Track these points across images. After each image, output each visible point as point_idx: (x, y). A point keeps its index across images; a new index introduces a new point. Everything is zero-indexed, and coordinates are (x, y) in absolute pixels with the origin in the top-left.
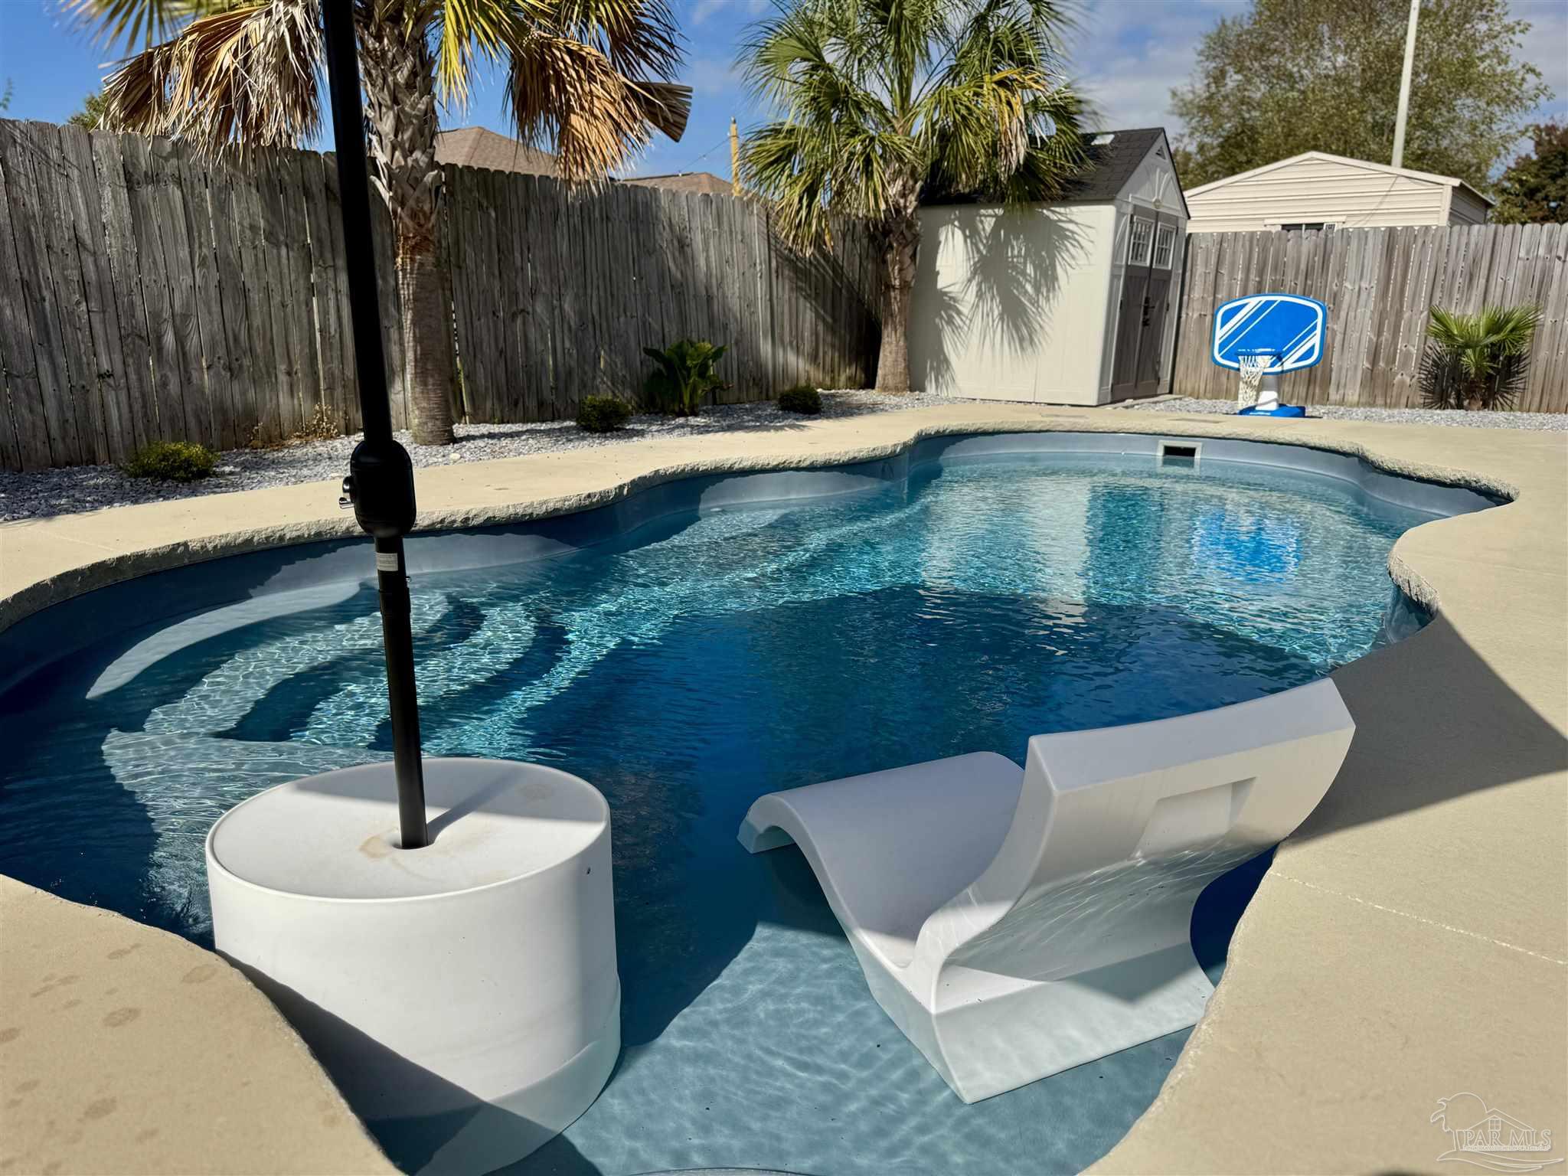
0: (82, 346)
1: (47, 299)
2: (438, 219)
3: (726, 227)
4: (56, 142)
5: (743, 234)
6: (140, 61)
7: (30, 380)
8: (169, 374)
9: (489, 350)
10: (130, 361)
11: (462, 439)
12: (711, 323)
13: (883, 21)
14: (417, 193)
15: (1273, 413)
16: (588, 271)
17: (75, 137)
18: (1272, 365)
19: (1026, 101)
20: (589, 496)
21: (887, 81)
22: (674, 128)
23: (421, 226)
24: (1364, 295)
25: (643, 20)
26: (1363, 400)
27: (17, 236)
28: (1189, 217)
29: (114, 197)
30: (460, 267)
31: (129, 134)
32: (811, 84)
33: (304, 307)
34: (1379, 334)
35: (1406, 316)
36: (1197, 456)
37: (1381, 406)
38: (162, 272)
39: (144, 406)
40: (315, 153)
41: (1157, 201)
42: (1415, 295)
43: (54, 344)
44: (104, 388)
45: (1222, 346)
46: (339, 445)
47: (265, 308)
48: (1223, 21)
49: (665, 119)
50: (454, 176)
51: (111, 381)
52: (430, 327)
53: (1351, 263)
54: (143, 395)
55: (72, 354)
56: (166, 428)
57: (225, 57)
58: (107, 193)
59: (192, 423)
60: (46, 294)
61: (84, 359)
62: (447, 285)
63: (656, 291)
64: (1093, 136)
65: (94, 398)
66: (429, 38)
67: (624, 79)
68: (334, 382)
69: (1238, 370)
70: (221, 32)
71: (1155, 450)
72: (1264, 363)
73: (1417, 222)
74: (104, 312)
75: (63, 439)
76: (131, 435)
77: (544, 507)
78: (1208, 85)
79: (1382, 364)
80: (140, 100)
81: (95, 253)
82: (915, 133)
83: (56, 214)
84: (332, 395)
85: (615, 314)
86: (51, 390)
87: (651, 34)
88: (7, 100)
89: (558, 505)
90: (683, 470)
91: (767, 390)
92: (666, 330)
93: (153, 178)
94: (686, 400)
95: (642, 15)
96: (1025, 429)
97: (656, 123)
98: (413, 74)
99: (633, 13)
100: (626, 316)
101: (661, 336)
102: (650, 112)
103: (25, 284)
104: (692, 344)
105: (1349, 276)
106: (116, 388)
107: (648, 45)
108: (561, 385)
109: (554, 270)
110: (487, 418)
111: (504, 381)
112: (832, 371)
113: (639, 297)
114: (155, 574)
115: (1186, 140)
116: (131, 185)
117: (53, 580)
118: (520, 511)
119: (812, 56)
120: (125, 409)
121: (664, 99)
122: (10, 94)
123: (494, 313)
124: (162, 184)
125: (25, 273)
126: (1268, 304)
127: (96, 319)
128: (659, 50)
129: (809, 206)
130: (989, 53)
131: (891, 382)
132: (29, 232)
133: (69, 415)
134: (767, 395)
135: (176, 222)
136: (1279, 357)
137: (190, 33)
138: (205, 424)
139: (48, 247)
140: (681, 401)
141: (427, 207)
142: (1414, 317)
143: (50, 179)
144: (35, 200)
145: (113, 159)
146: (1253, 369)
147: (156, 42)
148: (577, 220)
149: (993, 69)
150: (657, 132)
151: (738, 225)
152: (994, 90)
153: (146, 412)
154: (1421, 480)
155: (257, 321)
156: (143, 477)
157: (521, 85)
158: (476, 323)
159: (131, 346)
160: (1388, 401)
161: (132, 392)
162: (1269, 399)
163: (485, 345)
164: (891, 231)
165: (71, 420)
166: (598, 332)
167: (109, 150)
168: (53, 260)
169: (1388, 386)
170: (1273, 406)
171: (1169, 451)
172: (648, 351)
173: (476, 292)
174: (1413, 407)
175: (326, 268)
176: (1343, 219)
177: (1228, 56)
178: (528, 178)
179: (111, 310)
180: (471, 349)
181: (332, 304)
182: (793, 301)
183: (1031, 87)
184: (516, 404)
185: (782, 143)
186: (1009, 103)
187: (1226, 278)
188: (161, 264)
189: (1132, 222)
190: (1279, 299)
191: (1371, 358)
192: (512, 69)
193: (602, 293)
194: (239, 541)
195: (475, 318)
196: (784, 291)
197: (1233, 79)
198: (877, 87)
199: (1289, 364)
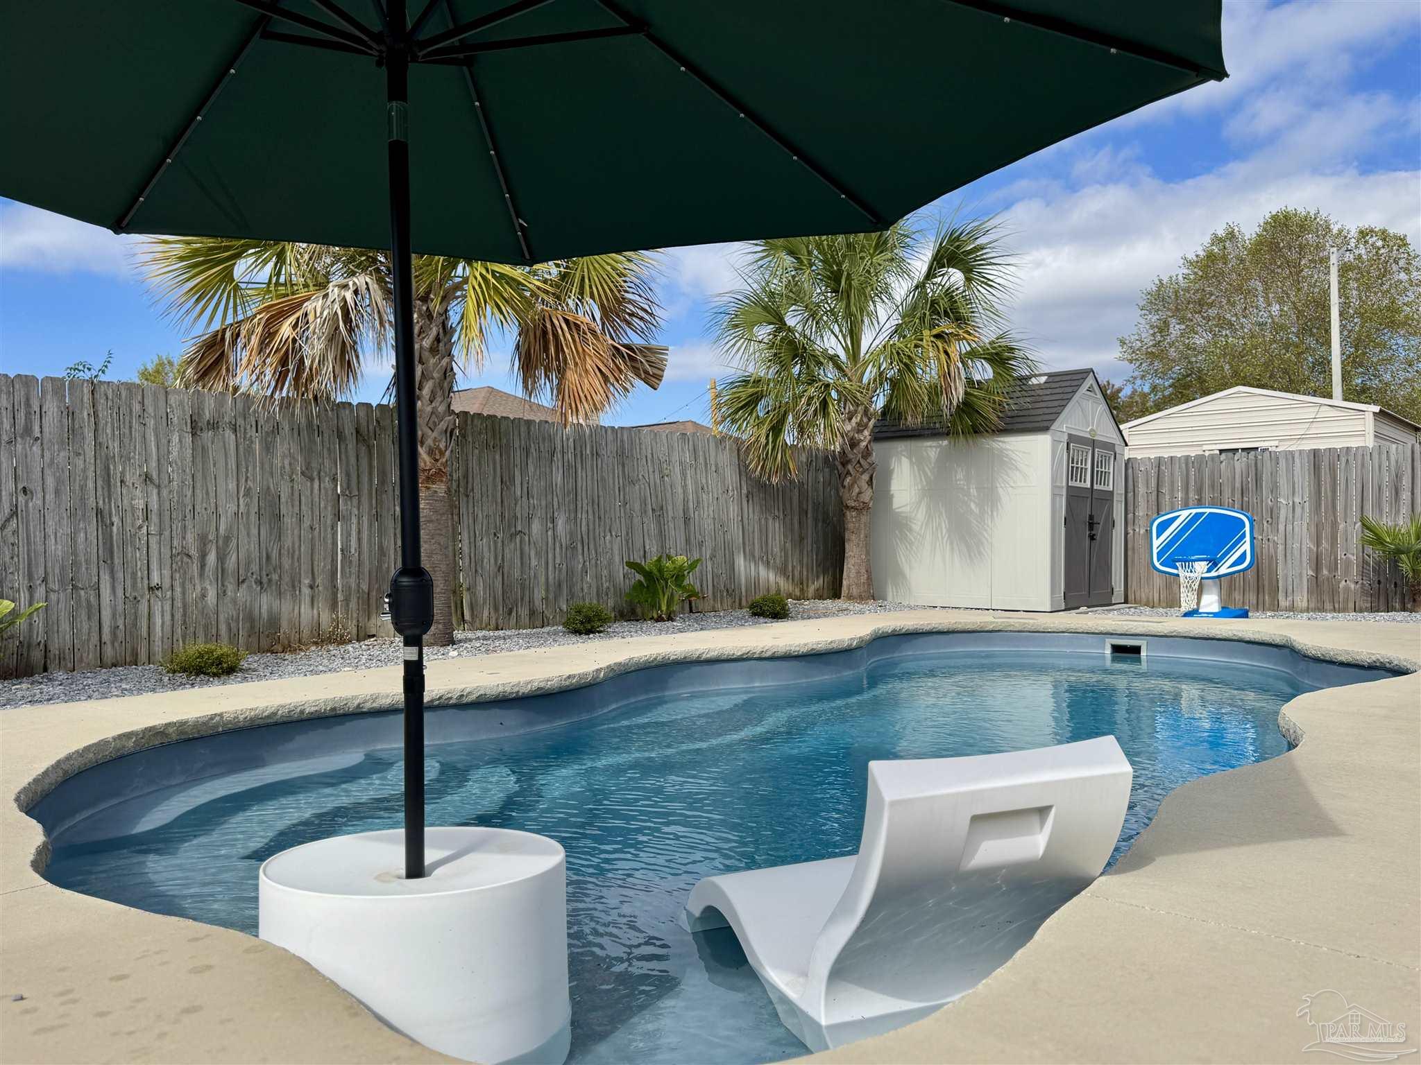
0: (139, 563)
1: (115, 524)
2: (451, 457)
3: (701, 460)
4: (140, 398)
5: (716, 466)
6: (216, 334)
7: (92, 592)
8: (208, 587)
9: (489, 564)
10: (177, 575)
11: (460, 641)
12: (688, 541)
13: (835, 291)
14: (435, 434)
15: (1215, 615)
16: (579, 498)
17: (155, 394)
18: (1209, 571)
19: (964, 351)
20: (569, 677)
21: (840, 337)
22: (652, 378)
23: (437, 460)
24: (1298, 510)
25: (627, 295)
26: (1312, 605)
27: (98, 473)
28: (1127, 445)
29: (180, 441)
30: (467, 496)
31: (198, 391)
32: (774, 343)
33: (329, 529)
34: (1318, 544)
35: (1342, 526)
36: (1143, 653)
37: (1330, 611)
38: (213, 501)
39: (184, 615)
40: (350, 404)
41: (1092, 430)
42: (1346, 507)
43: (116, 561)
44: (152, 601)
45: (1160, 555)
46: (351, 649)
47: (296, 532)
48: (1160, 281)
49: (646, 372)
50: (466, 421)
51: (159, 593)
52: (439, 544)
53: (1283, 482)
54: (185, 606)
55: (130, 570)
56: (201, 634)
57: (286, 330)
58: (175, 438)
59: (223, 628)
60: (115, 519)
61: (139, 574)
62: (456, 511)
63: (639, 514)
64: (1029, 378)
65: (143, 607)
66: (451, 313)
67: (610, 342)
68: (350, 594)
69: (1178, 575)
70: (284, 311)
71: (1104, 649)
72: (1201, 567)
73: (1338, 444)
74: (161, 535)
75: (113, 643)
76: (170, 641)
77: (529, 686)
78: (1153, 335)
79: (1325, 572)
80: (211, 364)
81: (159, 486)
82: (865, 380)
83: (132, 454)
84: (348, 605)
85: (602, 534)
86: (108, 599)
87: (634, 306)
88: (106, 366)
89: (542, 685)
90: (655, 659)
91: (740, 600)
92: (647, 547)
93: (213, 425)
94: (664, 608)
95: (626, 292)
96: (978, 629)
97: (639, 376)
98: (438, 340)
99: (619, 291)
100: (611, 535)
101: (642, 553)
102: (633, 367)
103: (99, 512)
104: (669, 557)
105: (1282, 493)
106: (163, 599)
107: (632, 315)
108: (551, 596)
109: (549, 497)
110: (484, 625)
111: (500, 592)
112: (802, 583)
113: (623, 520)
114: (194, 739)
115: (1138, 382)
116: (195, 428)
117: (114, 739)
118: (508, 689)
119: (775, 321)
120: (168, 617)
121: (645, 356)
122: (109, 362)
123: (495, 535)
124: (221, 430)
125: (101, 502)
126: (1198, 516)
127: (153, 541)
128: (641, 319)
129: (774, 441)
130: (928, 313)
131: (855, 591)
132: (109, 469)
133: (120, 623)
134: (740, 604)
135: (229, 460)
136: (1214, 563)
137: (260, 313)
138: (234, 630)
139: (122, 481)
140: (660, 608)
141: (442, 445)
142: (1349, 529)
143: (131, 427)
144: (116, 444)
145: (184, 411)
146: (1192, 575)
147: (229, 320)
148: (570, 456)
149: (932, 327)
150: (639, 383)
151: (712, 458)
152: (932, 342)
153: (185, 620)
154: (1342, 664)
155: (288, 542)
156: (180, 672)
157: (526, 346)
158: (479, 543)
159: (180, 563)
160: (1337, 606)
161: (175, 602)
162: (1211, 602)
163: (485, 560)
164: (849, 461)
165: (121, 627)
166: (586, 549)
167: (181, 403)
168: (124, 492)
169: (1334, 592)
170: (1216, 608)
171: (1117, 649)
172: (630, 565)
173: (480, 515)
174: (1361, 611)
175: (351, 497)
176: (1276, 443)
177: (1169, 309)
178: (529, 423)
179: (167, 533)
180: (473, 564)
181: (354, 527)
182: (763, 521)
183: (964, 338)
184: (510, 614)
185: (751, 390)
186: (946, 353)
187: (1167, 497)
188: (212, 494)
189: (1068, 448)
190: (1208, 511)
191: (1314, 567)
192: (520, 335)
193: (591, 517)
194: (266, 714)
195: (478, 539)
196: (753, 514)
197: (1176, 329)
198: (832, 343)
199: (1223, 570)
